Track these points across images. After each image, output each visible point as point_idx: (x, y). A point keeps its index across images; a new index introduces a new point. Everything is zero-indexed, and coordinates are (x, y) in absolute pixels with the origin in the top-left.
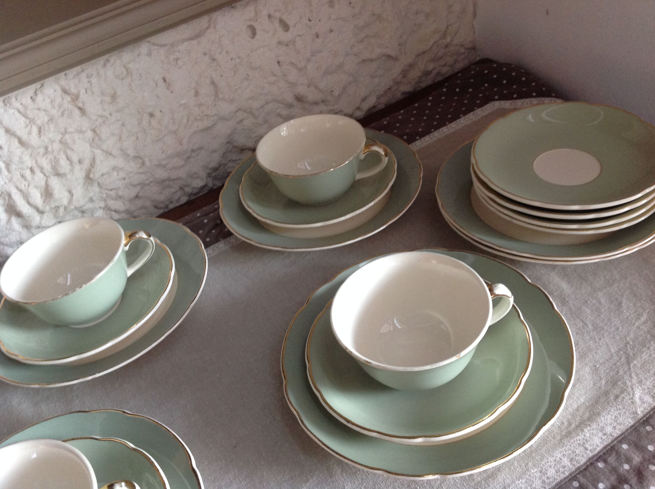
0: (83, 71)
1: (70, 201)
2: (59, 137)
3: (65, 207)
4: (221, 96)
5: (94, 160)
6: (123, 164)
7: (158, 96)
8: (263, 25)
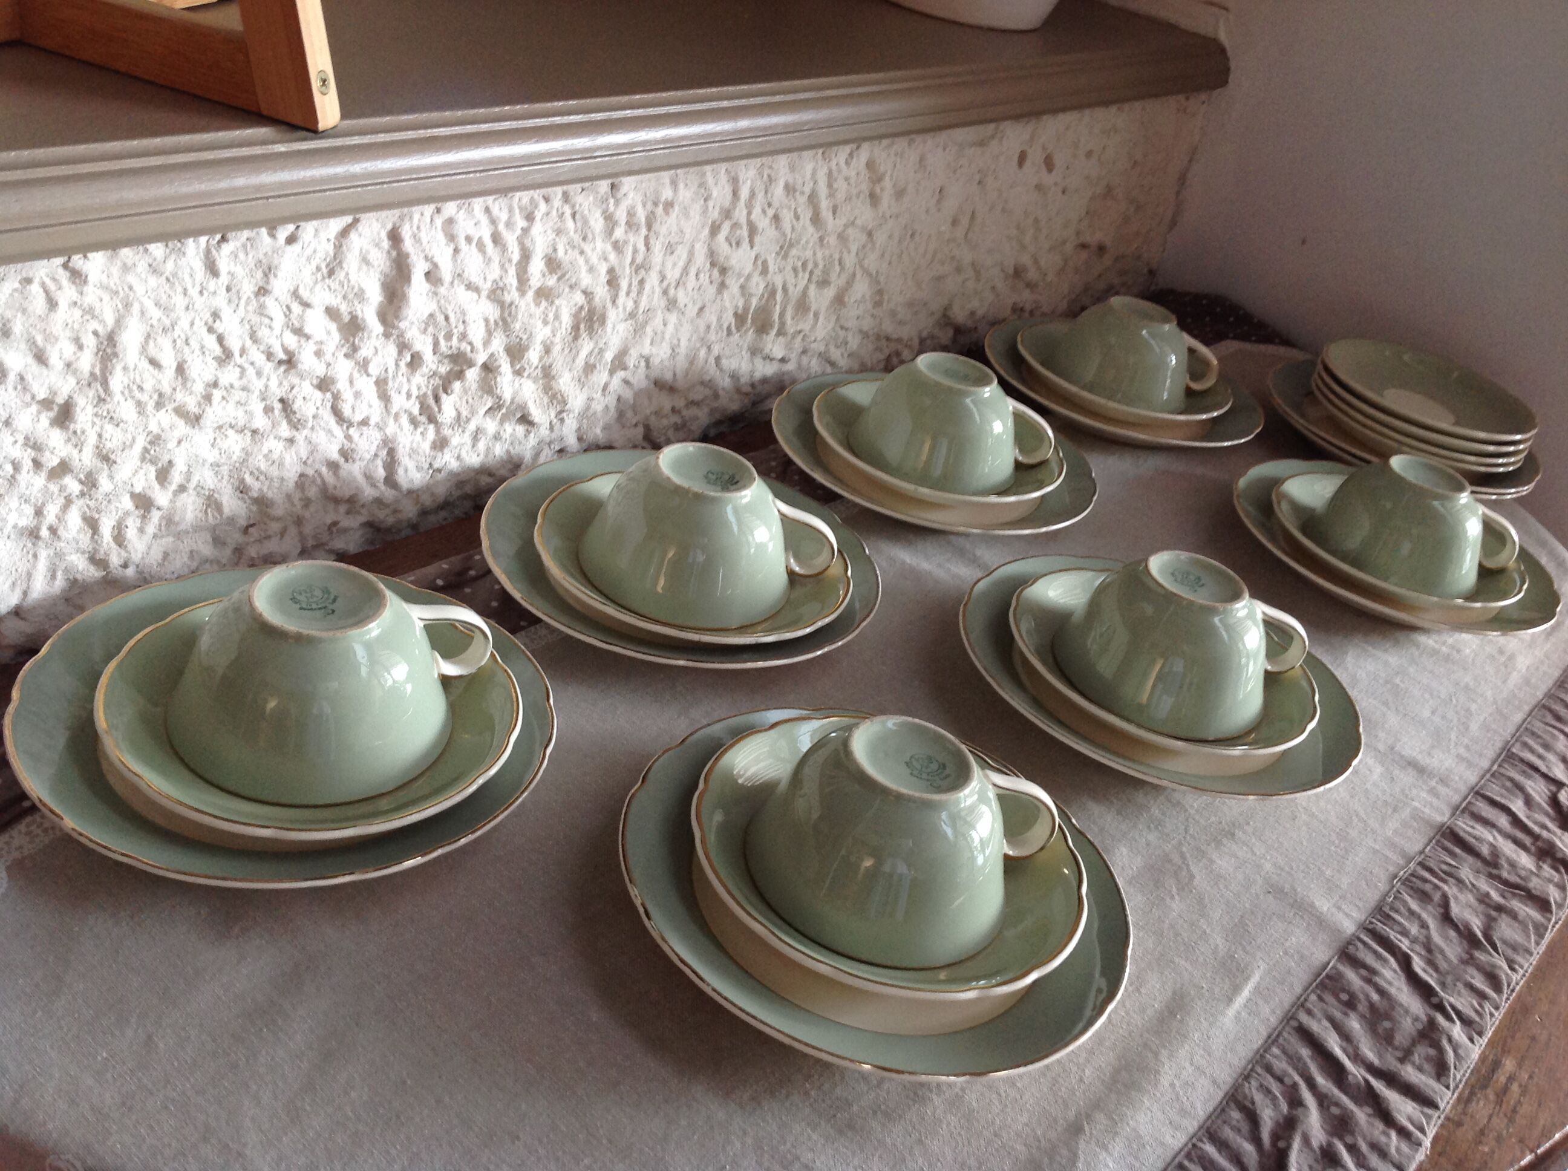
2: (842, 227)
4: (970, 235)
5: (854, 275)
6: (867, 297)
7: (927, 211)
8: (1036, 156)
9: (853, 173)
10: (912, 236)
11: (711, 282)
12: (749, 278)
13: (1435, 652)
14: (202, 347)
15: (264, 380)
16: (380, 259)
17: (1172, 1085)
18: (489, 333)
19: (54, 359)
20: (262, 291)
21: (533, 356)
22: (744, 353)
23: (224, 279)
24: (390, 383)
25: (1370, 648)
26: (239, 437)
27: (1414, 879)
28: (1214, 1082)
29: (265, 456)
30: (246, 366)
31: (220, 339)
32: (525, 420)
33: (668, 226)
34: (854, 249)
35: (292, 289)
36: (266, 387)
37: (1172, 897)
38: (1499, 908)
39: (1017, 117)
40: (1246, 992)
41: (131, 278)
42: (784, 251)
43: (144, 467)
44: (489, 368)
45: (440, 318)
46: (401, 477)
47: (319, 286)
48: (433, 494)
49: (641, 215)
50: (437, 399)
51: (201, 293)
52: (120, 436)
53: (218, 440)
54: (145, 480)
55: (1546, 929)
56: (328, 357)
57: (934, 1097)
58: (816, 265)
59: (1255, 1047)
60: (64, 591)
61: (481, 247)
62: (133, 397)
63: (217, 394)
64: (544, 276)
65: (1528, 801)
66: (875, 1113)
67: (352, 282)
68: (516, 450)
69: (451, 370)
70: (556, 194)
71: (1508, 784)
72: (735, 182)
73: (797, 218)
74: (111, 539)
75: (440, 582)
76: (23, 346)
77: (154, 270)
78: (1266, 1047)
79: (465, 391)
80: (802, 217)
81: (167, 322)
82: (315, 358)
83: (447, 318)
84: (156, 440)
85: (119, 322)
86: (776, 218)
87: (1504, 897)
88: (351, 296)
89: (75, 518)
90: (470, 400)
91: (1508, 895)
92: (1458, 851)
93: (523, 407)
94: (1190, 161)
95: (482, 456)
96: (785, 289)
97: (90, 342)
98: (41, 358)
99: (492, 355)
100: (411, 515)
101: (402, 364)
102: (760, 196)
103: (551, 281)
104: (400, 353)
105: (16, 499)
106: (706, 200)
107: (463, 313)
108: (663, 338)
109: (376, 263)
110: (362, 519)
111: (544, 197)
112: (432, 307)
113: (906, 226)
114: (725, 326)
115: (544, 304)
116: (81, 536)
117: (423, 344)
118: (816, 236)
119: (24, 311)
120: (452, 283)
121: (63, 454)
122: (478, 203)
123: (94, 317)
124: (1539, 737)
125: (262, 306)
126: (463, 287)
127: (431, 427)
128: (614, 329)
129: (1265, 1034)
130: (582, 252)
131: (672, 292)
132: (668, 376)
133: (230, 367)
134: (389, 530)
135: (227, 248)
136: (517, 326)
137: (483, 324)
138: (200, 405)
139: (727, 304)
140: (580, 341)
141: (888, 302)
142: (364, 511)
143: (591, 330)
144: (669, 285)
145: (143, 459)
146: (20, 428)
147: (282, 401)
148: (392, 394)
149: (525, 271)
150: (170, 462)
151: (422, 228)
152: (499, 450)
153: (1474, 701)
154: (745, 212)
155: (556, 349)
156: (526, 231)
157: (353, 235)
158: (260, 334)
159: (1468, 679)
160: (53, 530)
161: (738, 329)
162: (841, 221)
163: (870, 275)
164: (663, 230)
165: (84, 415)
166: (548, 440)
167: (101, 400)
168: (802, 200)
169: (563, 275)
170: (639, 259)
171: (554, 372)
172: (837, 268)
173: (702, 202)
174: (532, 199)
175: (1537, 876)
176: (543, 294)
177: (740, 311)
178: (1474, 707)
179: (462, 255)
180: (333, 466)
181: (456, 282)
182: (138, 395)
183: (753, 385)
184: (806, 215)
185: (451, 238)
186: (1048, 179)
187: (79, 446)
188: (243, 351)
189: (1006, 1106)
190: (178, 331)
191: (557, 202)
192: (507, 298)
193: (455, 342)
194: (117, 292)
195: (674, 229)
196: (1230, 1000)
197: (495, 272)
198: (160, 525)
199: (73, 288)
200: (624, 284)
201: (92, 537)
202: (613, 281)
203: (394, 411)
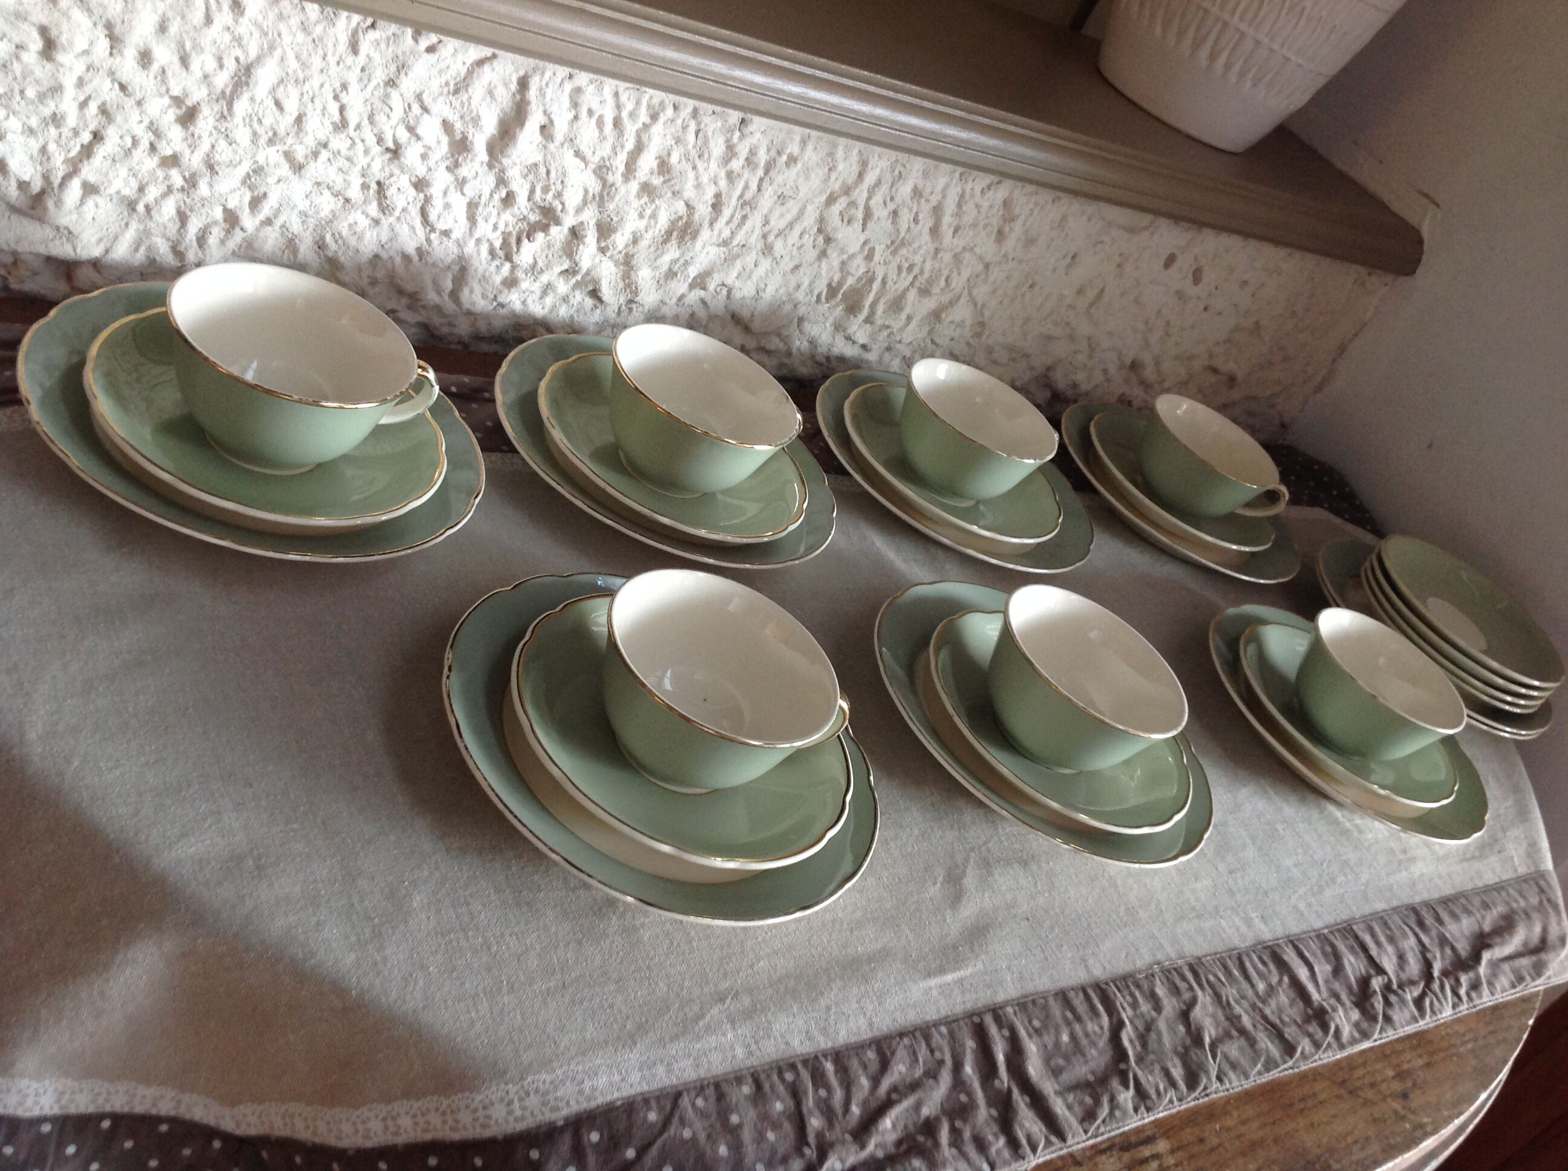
0: (1036, 194)
1: (902, 330)
2: (960, 249)
3: (892, 333)
4: (1092, 310)
5: (959, 298)
6: (968, 323)
7: (1054, 270)
8: (1185, 263)
9: (986, 204)
10: (1032, 286)
11: (814, 247)
12: (852, 257)
13: (1336, 822)
14: (324, 109)
15: (368, 159)
16: (505, 97)
17: (828, 1009)
18: (585, 202)
19: (195, 65)
20: (391, 83)
21: (620, 240)
22: (828, 325)
23: (361, 59)
24: (480, 208)
25: (1272, 793)
26: (332, 199)
27: (1175, 974)
28: (871, 1025)
29: (350, 225)
30: (357, 141)
31: (342, 109)
32: (595, 294)
33: (784, 178)
34: (966, 273)
35: (418, 91)
36: (369, 165)
37: (935, 883)
38: (1243, 1032)
39: (1176, 218)
40: (949, 978)
41: (282, 27)
42: (896, 245)
43: (242, 189)
44: (575, 234)
45: (542, 170)
46: (465, 295)
47: (442, 98)
48: (490, 324)
49: (762, 157)
50: (519, 241)
51: (338, 63)
52: (230, 156)
53: (314, 194)
54: (239, 200)
55: (1277, 1066)
56: (431, 163)
57: (614, 918)
58: (922, 272)
59: (928, 1018)
60: (142, 265)
61: (600, 123)
62: (251, 126)
63: (324, 155)
64: (652, 173)
65: (1338, 970)
66: (556, 906)
67: (473, 107)
68: (580, 319)
69: (540, 221)
70: (686, 106)
71: (1328, 949)
72: (864, 165)
73: (916, 220)
74: (194, 238)
75: (454, 389)
76: (173, 45)
77: (304, 27)
78: (936, 1024)
79: (549, 246)
80: (921, 223)
81: (301, 76)
82: (419, 159)
83: (548, 172)
84: (258, 170)
85: (259, 59)
86: (895, 213)
87: (1254, 1026)
88: (467, 118)
89: (169, 208)
90: (550, 256)
91: (1260, 1027)
92: (1236, 973)
93: (596, 282)
94: (1356, 335)
95: (546, 310)
96: (884, 282)
97: (231, 65)
98: (184, 61)
99: (582, 223)
100: (463, 333)
101: (496, 197)
102: (884, 188)
103: (657, 181)
104: (497, 186)
105: (126, 170)
106: (830, 169)
107: (564, 174)
108: (750, 277)
109: (499, 99)
110: (419, 318)
111: (674, 105)
112: (538, 157)
113: (1027, 276)
114: (816, 293)
115: (645, 199)
116: (171, 225)
117: (520, 188)
118: (931, 247)
119: (183, 17)
120: (562, 144)
121: (178, 149)
122: (610, 85)
123: (240, 45)
124: (1390, 929)
125: (387, 96)
126: (572, 152)
127: (507, 266)
128: (704, 247)
129: (943, 1013)
130: (694, 168)
131: (771, 238)
132: (745, 314)
133: (343, 136)
134: (441, 338)
135: (372, 35)
136: (611, 206)
137: (581, 193)
138: (306, 157)
139: (824, 272)
140: (668, 245)
141: (988, 337)
142: (423, 312)
143: (681, 239)
144: (770, 231)
145: (244, 182)
146: (148, 112)
147: (379, 183)
148: (480, 220)
149: (635, 162)
150: (265, 194)
151: (550, 85)
152: (563, 312)
153: (1345, 875)
154: (865, 195)
155: (644, 244)
156: (646, 127)
157: (487, 68)
158: (377, 118)
159: (1353, 857)
160: (148, 208)
161: (827, 301)
162: (959, 243)
163: (976, 305)
164: (779, 179)
165: (205, 123)
166: (612, 322)
167: (223, 117)
168: (926, 208)
169: (669, 180)
170: (748, 196)
171: (634, 262)
172: (942, 283)
173: (827, 170)
174: (662, 103)
175: (1299, 1026)
176: (646, 189)
177: (834, 285)
178: (1341, 879)
179: (580, 123)
180: (406, 257)
181: (566, 145)
182: (255, 125)
183: (828, 358)
184: (926, 223)
185: (575, 105)
186: (1192, 290)
187: (193, 147)
188: (358, 127)
189: (672, 953)
190: (307, 87)
191: (686, 112)
192: (610, 178)
193: (549, 197)
194: (266, 34)
195: (791, 183)
196: (929, 975)
197: (606, 150)
198: (241, 246)
199: (231, 15)
200: (727, 213)
201: (179, 230)
202: (717, 206)
203: (477, 235)
